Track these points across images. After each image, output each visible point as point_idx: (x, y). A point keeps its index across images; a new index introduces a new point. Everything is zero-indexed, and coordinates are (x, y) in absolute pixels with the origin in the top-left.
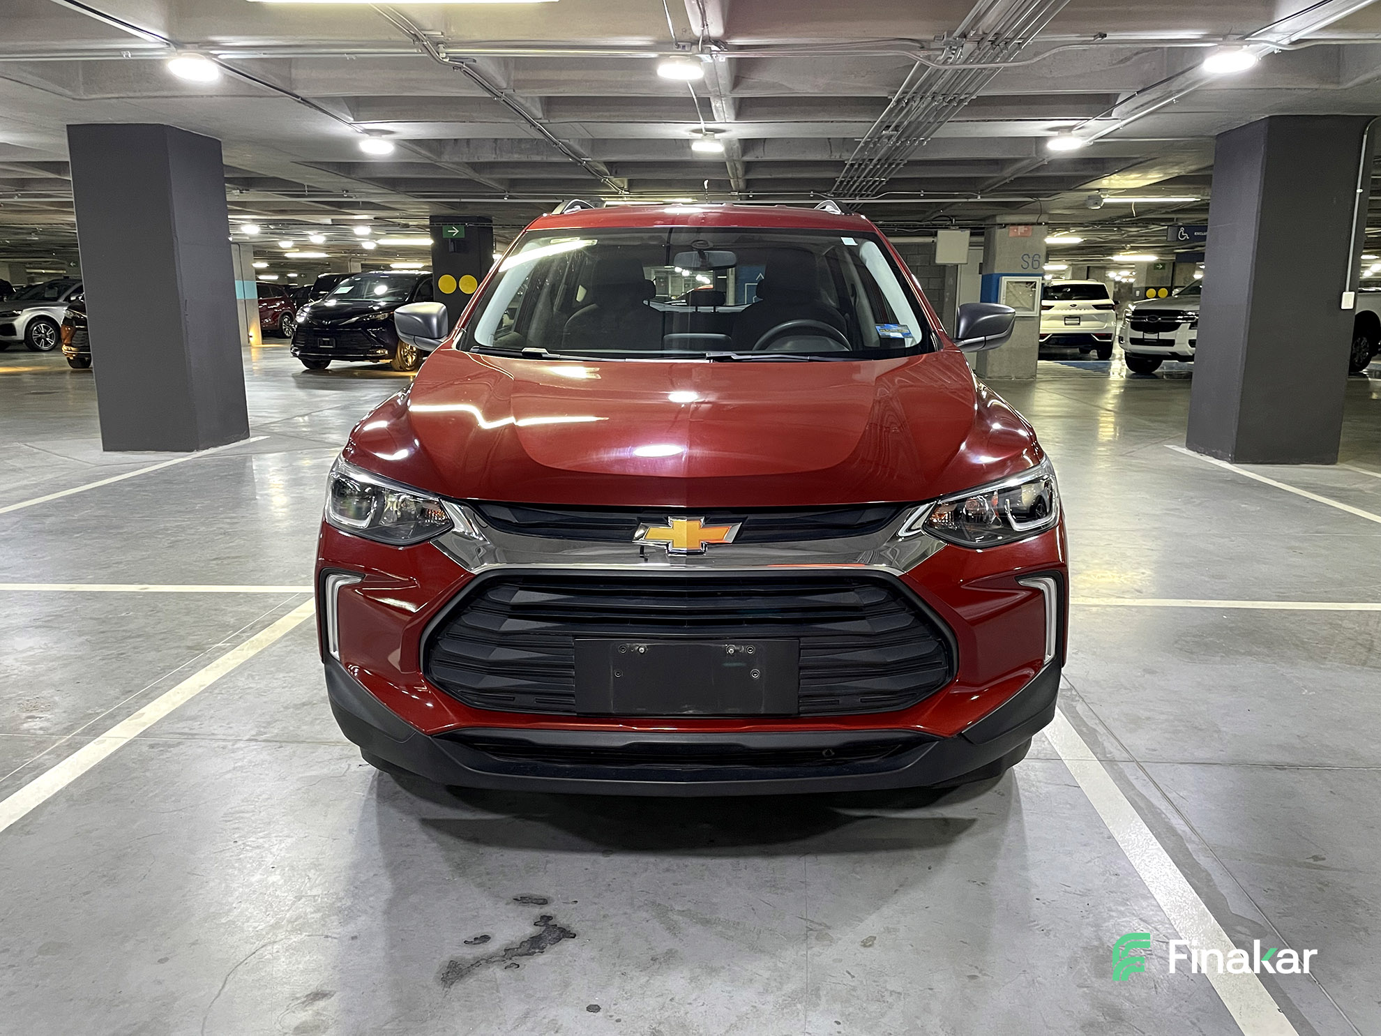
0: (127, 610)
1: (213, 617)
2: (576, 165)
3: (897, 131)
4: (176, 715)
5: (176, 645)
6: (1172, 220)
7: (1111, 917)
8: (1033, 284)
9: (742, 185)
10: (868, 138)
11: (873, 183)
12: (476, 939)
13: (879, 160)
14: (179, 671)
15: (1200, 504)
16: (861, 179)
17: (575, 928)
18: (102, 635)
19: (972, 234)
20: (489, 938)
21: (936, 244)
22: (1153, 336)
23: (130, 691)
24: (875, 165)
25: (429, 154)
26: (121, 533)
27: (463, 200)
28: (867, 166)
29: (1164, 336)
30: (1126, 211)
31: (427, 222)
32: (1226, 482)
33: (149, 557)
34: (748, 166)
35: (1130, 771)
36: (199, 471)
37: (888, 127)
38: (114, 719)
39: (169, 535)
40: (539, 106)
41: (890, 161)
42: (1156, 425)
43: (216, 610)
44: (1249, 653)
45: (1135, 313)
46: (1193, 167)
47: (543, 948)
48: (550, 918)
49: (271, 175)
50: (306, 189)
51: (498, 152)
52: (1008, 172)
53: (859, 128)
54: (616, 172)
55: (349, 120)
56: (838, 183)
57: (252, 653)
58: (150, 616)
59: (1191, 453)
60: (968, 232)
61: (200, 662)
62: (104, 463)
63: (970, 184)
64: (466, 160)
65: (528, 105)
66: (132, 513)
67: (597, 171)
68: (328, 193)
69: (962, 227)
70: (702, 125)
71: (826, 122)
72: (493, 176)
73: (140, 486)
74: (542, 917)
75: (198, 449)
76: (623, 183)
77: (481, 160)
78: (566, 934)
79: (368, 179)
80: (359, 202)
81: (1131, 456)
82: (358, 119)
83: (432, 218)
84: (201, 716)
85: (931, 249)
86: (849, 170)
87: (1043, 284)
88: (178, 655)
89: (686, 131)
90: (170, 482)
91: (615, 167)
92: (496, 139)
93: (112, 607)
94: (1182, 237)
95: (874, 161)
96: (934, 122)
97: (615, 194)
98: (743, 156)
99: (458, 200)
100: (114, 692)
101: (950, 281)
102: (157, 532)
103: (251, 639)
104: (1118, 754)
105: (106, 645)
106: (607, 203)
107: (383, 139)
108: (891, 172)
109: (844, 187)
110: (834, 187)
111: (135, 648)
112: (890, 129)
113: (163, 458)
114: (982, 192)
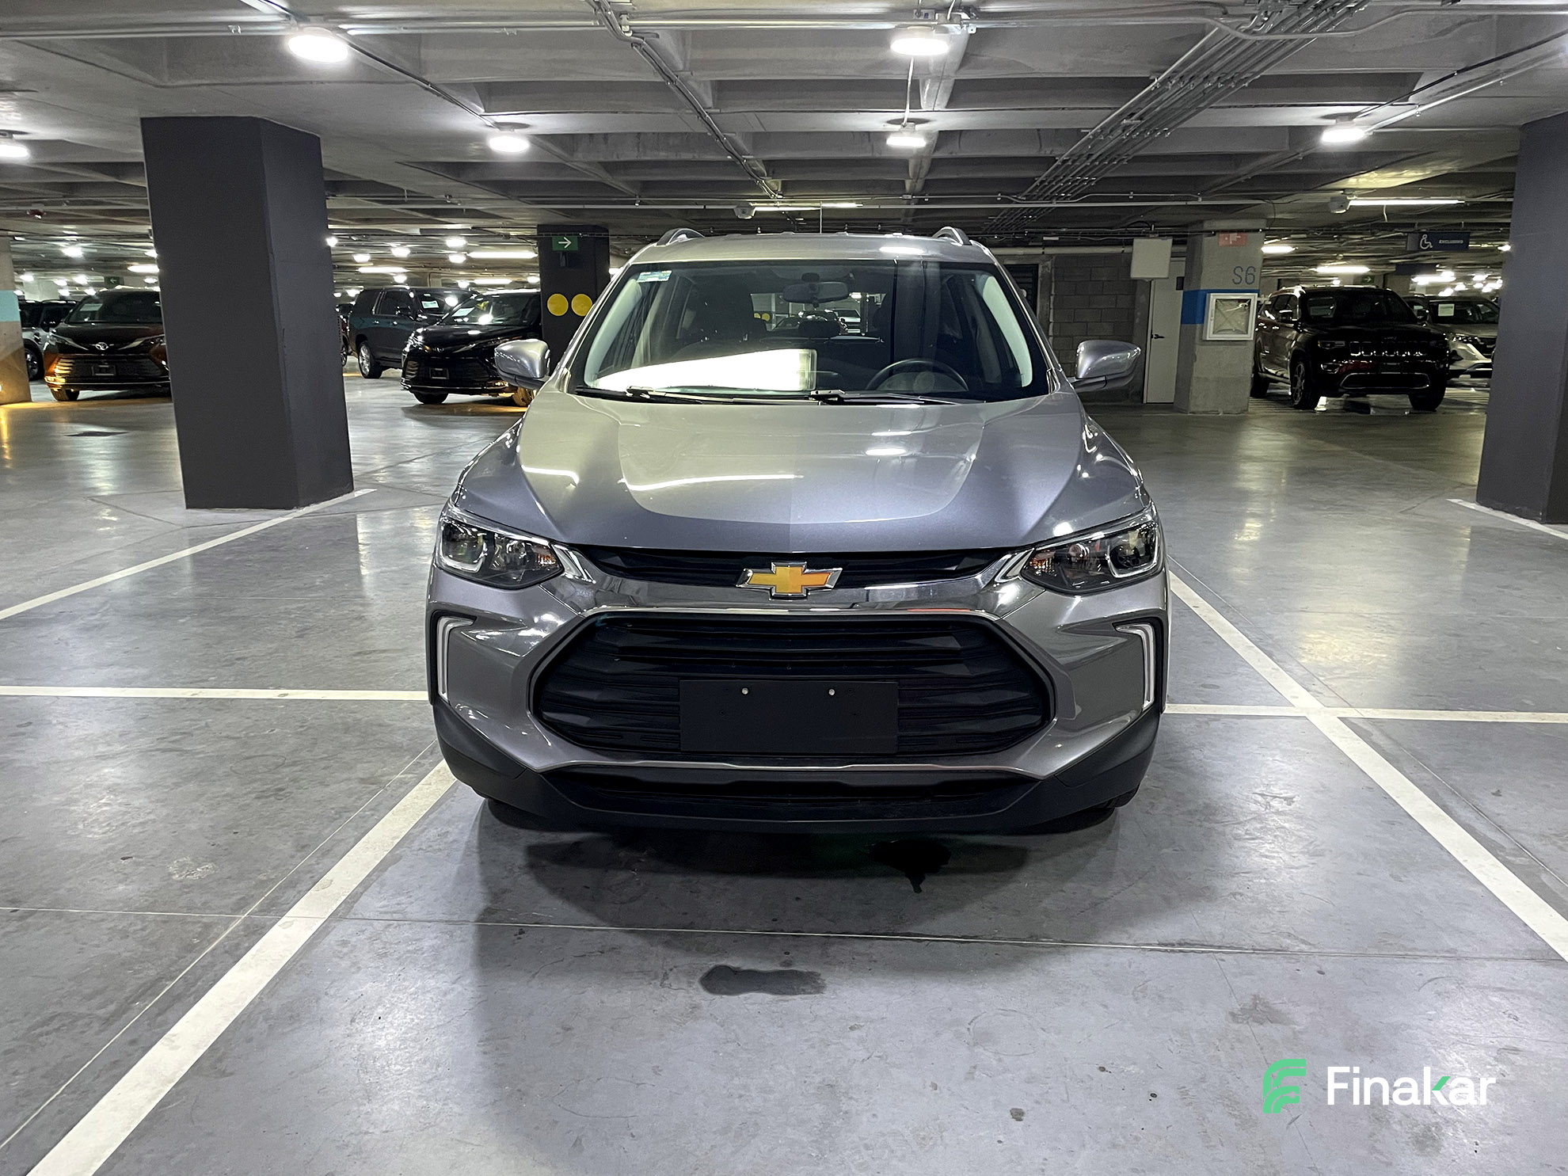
0: (272, 726)
1: (380, 735)
2: (735, 164)
3: (1141, 119)
5: (345, 776)
6: (1413, 225)
8: (1247, 303)
9: (919, 186)
10: (1101, 128)
11: (1080, 183)
13: (1102, 154)
14: (359, 816)
16: (1069, 177)
18: (249, 762)
19: (1174, 243)
21: (1130, 254)
23: (303, 847)
24: (1093, 161)
25: (561, 152)
26: (235, 618)
27: (587, 207)
28: (1081, 163)
30: (1378, 215)
31: (535, 232)
36: (306, 534)
37: (1133, 114)
38: (297, 887)
39: (294, 620)
40: (711, 92)
51: (640, 149)
53: (1094, 116)
54: (773, 172)
55: (480, 111)
56: (1037, 183)
59: (1486, 510)
60: (1170, 241)
63: (1192, 184)
64: (601, 159)
65: (699, 91)
66: (241, 591)
68: (428, 199)
69: (1162, 235)
72: (628, 178)
75: (299, 506)
76: (778, 185)
79: (481, 182)
82: (489, 110)
83: (540, 228)
87: (1258, 302)
89: (883, 122)
91: (773, 167)
92: (639, 133)
93: (249, 723)
94: (1425, 245)
96: (1191, 109)
97: (766, 199)
98: (936, 151)
99: (581, 207)
101: (1142, 299)
102: (278, 617)
105: (259, 776)
106: (756, 209)
107: (516, 134)
108: (1106, 171)
109: (1041, 189)
110: (1029, 190)
111: (295, 780)
112: (1134, 118)
113: (258, 518)
114: (1203, 194)
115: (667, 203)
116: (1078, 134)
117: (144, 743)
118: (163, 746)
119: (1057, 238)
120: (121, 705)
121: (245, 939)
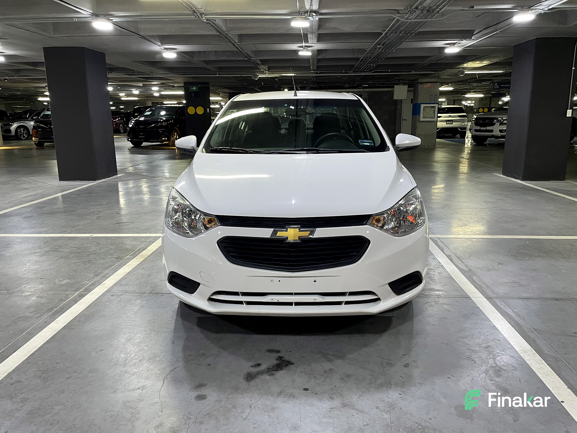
0: (88, 244)
1: (122, 246)
2: (249, 61)
3: (383, 46)
4: (118, 284)
5: (111, 257)
6: (492, 80)
7: (499, 356)
8: (434, 107)
9: (315, 68)
10: (371, 48)
11: (370, 67)
12: (255, 365)
13: (374, 57)
14: (114, 267)
15: (511, 197)
16: (365, 65)
17: (293, 361)
18: (80, 254)
19: (408, 87)
20: (260, 365)
21: (394, 91)
22: (484, 128)
23: (98, 275)
24: (372, 59)
25: (189, 57)
26: (76, 214)
27: (200, 76)
28: (368, 60)
29: (489, 128)
30: (475, 76)
31: (182, 85)
32: (521, 188)
33: (90, 223)
34: (319, 60)
35: (498, 302)
36: (100, 189)
37: (380, 44)
38: (95, 285)
39: (96, 214)
40: (237, 38)
41: (378, 57)
42: (488, 165)
43: (122, 243)
44: (539, 256)
45: (476, 119)
46: (502, 59)
47: (282, 368)
48: (282, 357)
49: (122, 66)
50: (136, 72)
51: (217, 56)
52: (426, 62)
53: (368, 45)
54: (264, 63)
55: (159, 44)
56: (355, 67)
57: (142, 260)
58: (97, 246)
59: (504, 177)
60: (407, 86)
61: (122, 264)
62: (61, 185)
63: (411, 67)
64: (203, 60)
65: (233, 37)
66: (78, 206)
67: (257, 63)
68: (144, 73)
69: (404, 84)
70: (304, 44)
71: (354, 42)
72: (213, 66)
73: (78, 195)
74: (279, 357)
75: (98, 180)
76: (266, 67)
77: (210, 60)
78: (289, 363)
79: (162, 68)
80: (156, 77)
81: (480, 178)
82: (163, 44)
83: (185, 83)
84: (127, 284)
85: (392, 93)
86: (361, 61)
87: (438, 107)
88: (112, 261)
89: (296, 47)
90: (90, 193)
91: (264, 62)
92: (216, 51)
93: (80, 243)
94: (496, 87)
95: (372, 58)
96: (399, 42)
97: (263, 73)
98: (317, 56)
99: (198, 76)
100: (92, 275)
101: (399, 106)
102: (90, 213)
103: (140, 254)
104: (492, 296)
105: (83, 257)
106: (259, 76)
107: (172, 52)
108: (378, 62)
109: (358, 69)
110: (354, 69)
111: (95, 258)
112: (380, 45)
113: (84, 183)
114: (414, 70)
115: (228, 74)
116: (364, 51)
117: (47, 249)
118: (53, 250)
119: (367, 86)
120: (39, 239)
121: (78, 298)
